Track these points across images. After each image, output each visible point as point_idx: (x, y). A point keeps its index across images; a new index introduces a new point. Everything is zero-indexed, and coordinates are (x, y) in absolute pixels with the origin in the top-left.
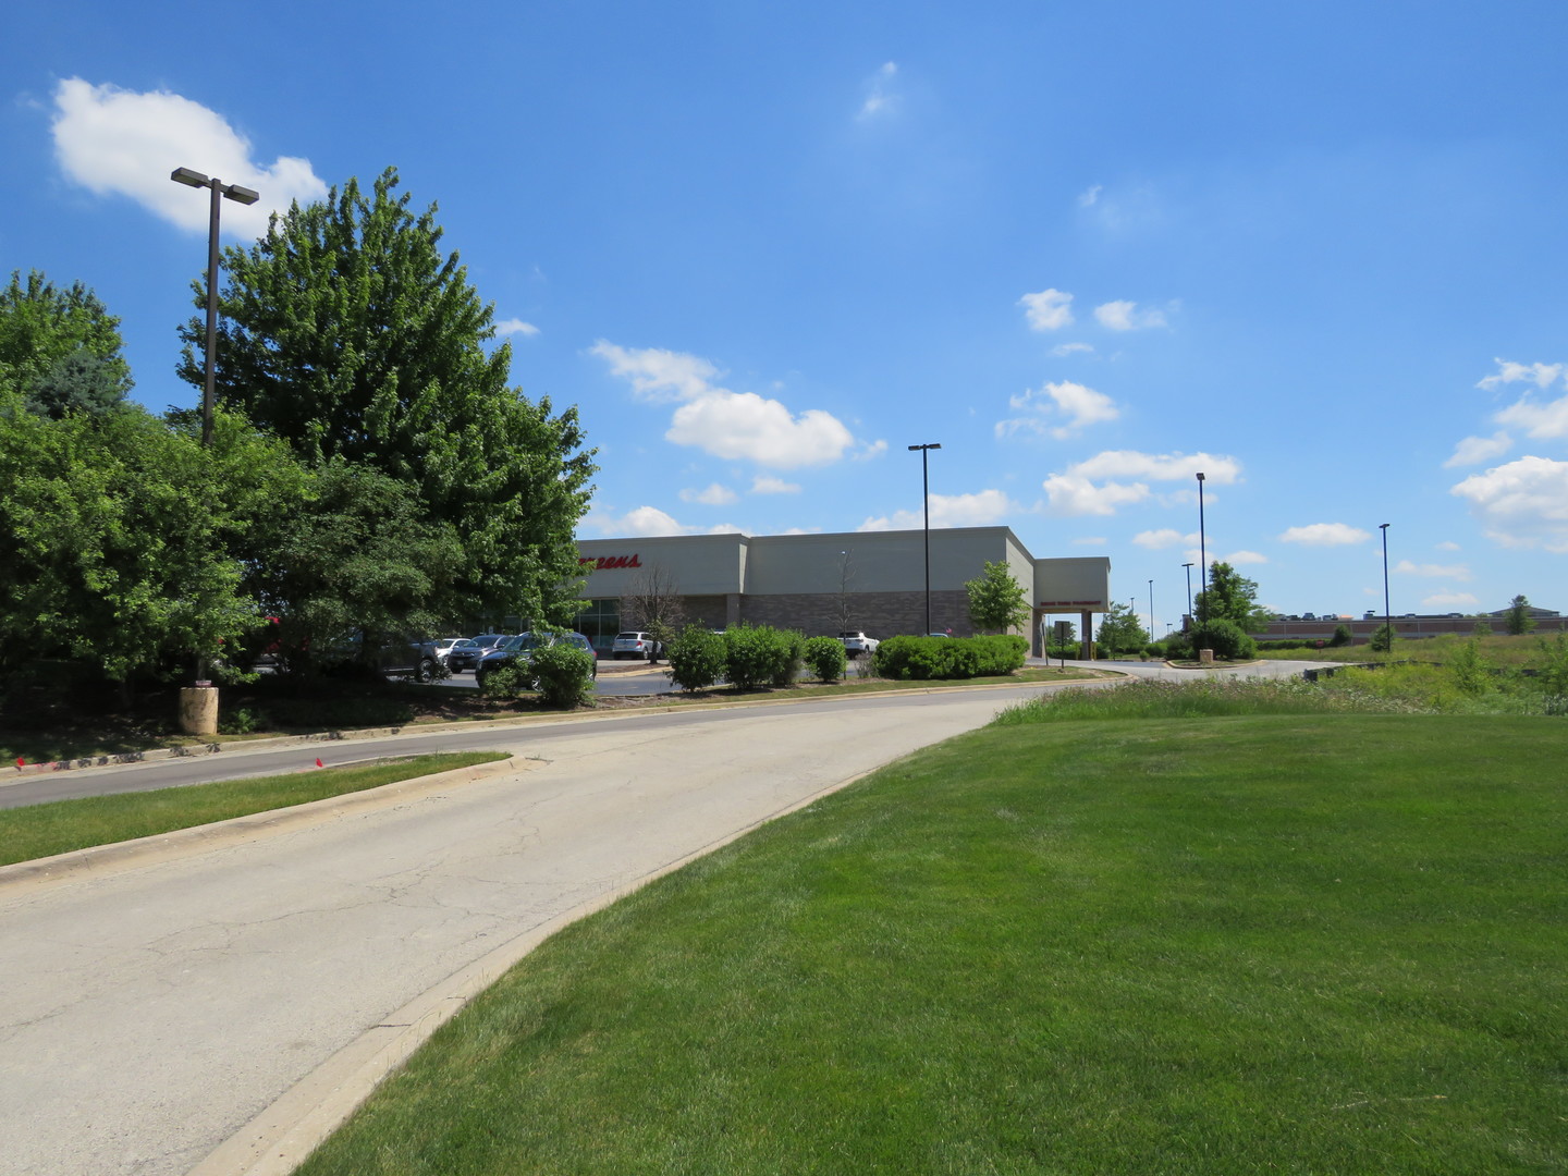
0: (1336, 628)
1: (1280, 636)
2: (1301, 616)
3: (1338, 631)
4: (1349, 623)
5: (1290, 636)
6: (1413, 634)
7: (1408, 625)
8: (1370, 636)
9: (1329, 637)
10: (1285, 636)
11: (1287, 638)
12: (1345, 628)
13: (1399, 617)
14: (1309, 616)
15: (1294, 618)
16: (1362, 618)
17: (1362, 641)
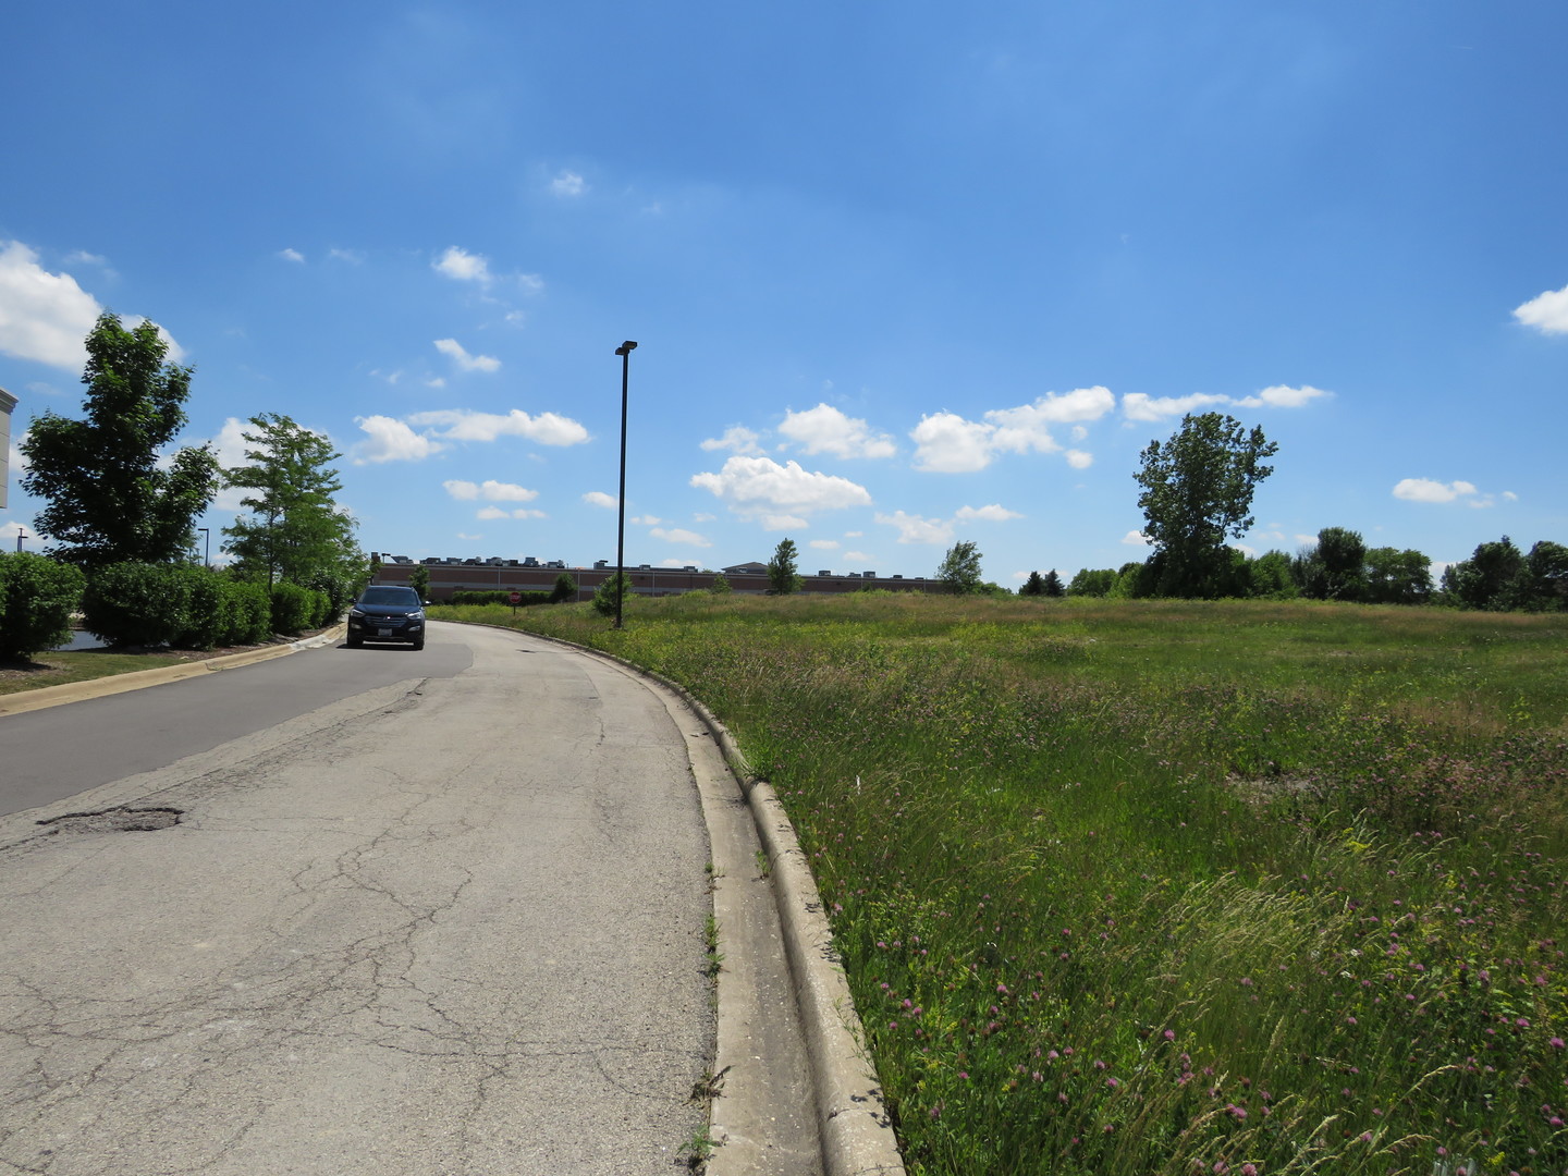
0: (557, 579)
1: (493, 586)
2: (521, 561)
3: (560, 581)
4: (576, 573)
5: (505, 586)
6: (648, 590)
7: (642, 578)
8: (597, 590)
9: (548, 589)
10: (500, 586)
11: (501, 589)
12: (569, 577)
13: (633, 569)
14: (531, 561)
15: (514, 563)
16: (592, 567)
17: (587, 596)
